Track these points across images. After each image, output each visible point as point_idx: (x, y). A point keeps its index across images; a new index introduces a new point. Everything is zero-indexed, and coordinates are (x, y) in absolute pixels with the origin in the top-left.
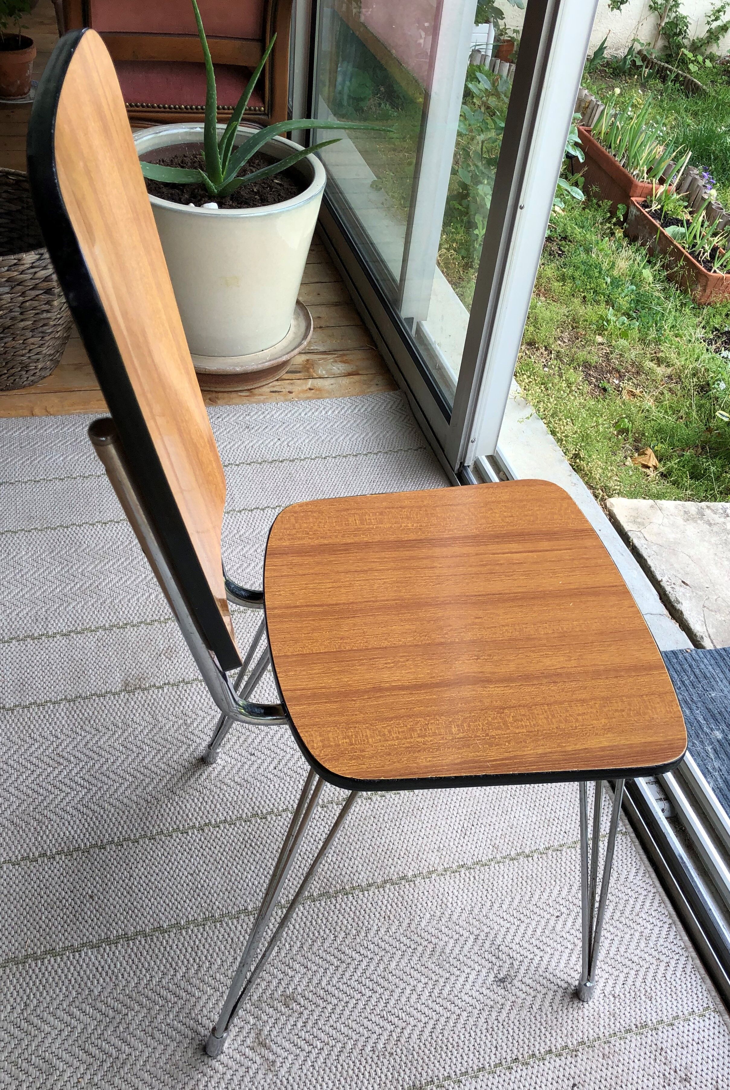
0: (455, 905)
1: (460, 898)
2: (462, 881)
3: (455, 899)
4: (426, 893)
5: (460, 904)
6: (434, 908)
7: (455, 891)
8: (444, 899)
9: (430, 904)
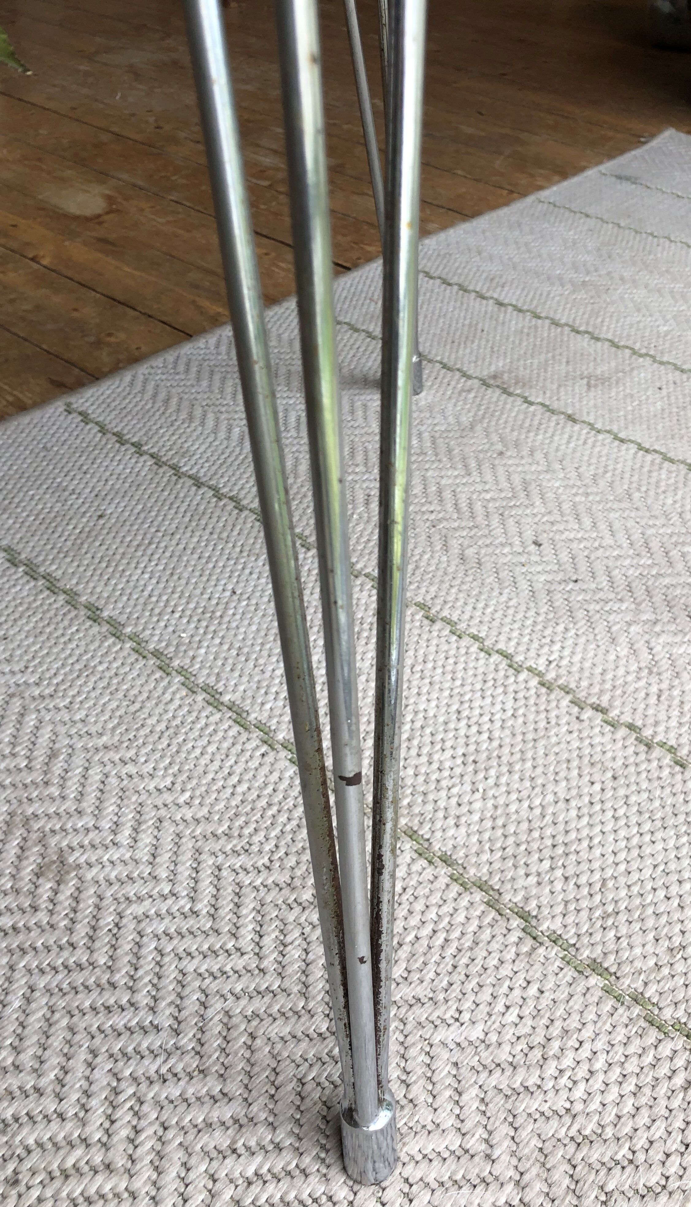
0: (564, 1081)
1: (597, 1084)
2: (649, 1059)
3: (582, 1072)
4: (533, 990)
5: (579, 1092)
6: (509, 1034)
7: (602, 1058)
8: (556, 1045)
9: (512, 1016)
